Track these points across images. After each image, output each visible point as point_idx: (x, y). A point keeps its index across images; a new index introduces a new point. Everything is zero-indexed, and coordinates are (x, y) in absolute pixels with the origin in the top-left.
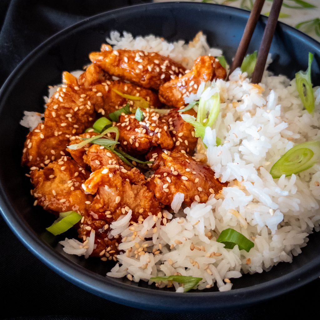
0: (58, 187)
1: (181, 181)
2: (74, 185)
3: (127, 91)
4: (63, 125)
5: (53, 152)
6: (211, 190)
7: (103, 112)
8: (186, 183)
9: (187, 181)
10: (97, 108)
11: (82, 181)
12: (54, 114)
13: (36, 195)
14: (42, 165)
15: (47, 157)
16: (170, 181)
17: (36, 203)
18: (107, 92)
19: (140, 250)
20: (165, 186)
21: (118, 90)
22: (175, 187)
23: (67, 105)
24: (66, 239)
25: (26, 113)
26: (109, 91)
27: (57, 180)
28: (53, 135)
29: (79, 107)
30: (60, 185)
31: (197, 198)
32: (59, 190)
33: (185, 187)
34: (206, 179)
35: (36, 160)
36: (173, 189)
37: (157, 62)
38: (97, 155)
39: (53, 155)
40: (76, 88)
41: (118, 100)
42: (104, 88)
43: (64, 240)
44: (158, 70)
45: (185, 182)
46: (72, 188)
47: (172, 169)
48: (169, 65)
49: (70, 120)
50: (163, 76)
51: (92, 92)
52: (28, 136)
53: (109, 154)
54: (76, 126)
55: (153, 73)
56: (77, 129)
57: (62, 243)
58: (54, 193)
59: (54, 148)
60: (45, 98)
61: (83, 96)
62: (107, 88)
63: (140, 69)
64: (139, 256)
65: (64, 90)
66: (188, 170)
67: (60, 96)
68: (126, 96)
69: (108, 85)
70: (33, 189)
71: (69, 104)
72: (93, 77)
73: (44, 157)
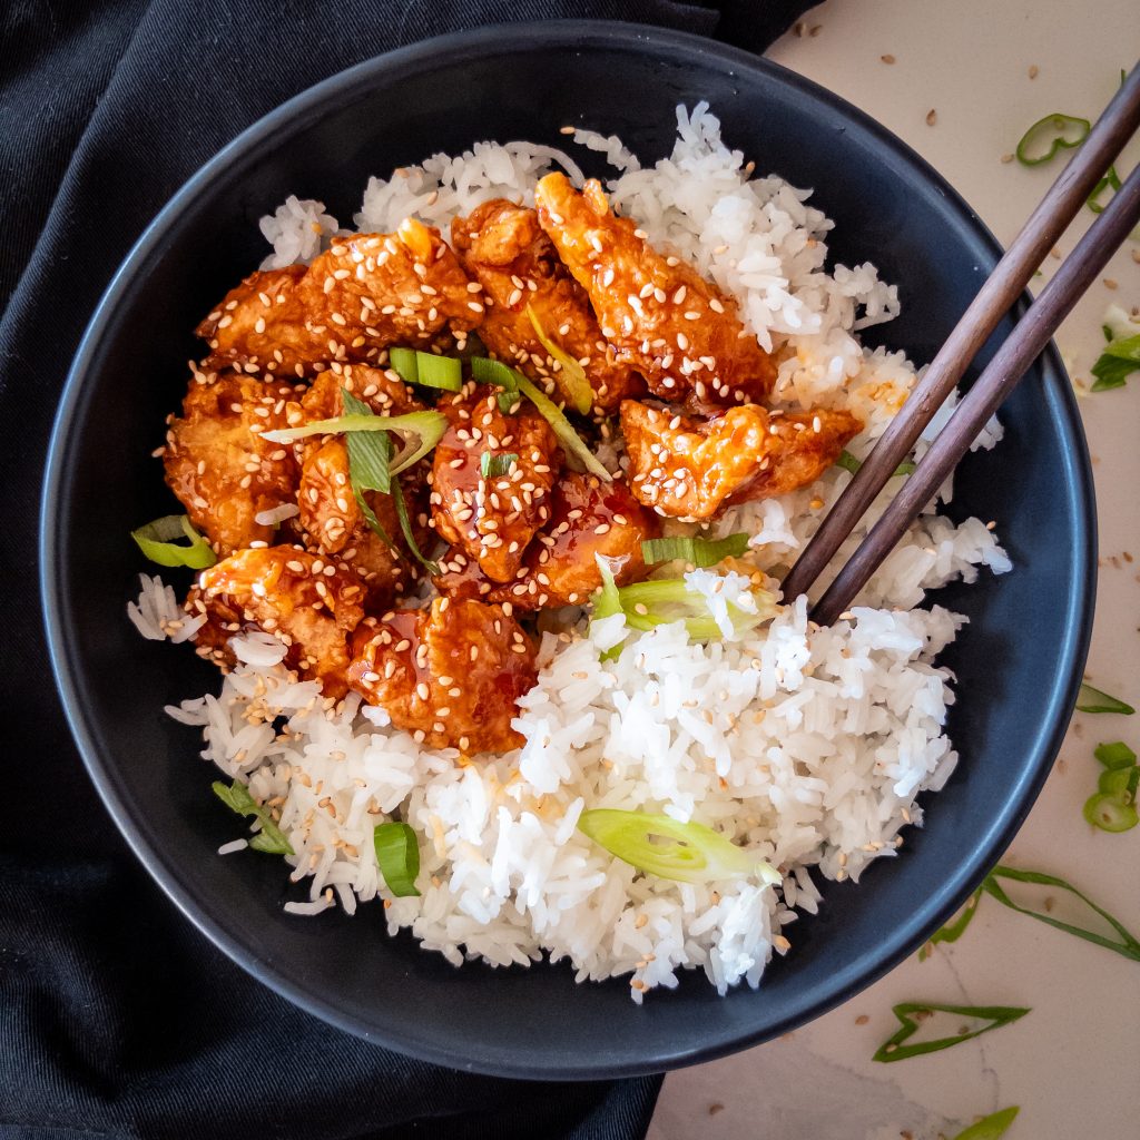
0: (226, 452)
1: (412, 689)
2: (255, 475)
3: (565, 336)
4: (338, 319)
5: (278, 356)
6: (464, 743)
7: (461, 345)
8: (414, 704)
9: (421, 699)
10: (452, 325)
11: (280, 478)
12: (328, 285)
13: (170, 436)
14: (236, 366)
15: (255, 359)
16: (388, 674)
17: (158, 452)
18: (508, 306)
19: (258, 714)
20: (371, 677)
21: (542, 318)
22: (388, 694)
23: (373, 285)
24: (158, 578)
25: (292, 201)
26: (517, 307)
27: (234, 435)
28: (300, 323)
29: (399, 306)
30: (231, 450)
31: (419, 736)
32: (220, 464)
33: (404, 709)
34: (474, 716)
35: (228, 352)
36: (381, 692)
37: (682, 342)
38: (320, 483)
39: (275, 361)
40: (419, 269)
41: (526, 335)
42: (509, 292)
43: (152, 577)
44: (667, 362)
45: (414, 698)
46: (245, 483)
47: (421, 650)
48: (711, 369)
49: (363, 317)
50: (669, 382)
51: (461, 289)
52: (247, 282)
53: (342, 504)
54: (371, 332)
55: (648, 361)
56: (368, 338)
57: (144, 579)
58: (201, 467)
59: (284, 348)
60: (373, 181)
61: (426, 289)
62: (515, 297)
63: (619, 329)
64: (245, 722)
65: (382, 258)
66: (444, 681)
67: (364, 262)
68: (549, 345)
69: (525, 290)
70: (176, 416)
71: (379, 286)
72: (496, 252)
73: (250, 356)
